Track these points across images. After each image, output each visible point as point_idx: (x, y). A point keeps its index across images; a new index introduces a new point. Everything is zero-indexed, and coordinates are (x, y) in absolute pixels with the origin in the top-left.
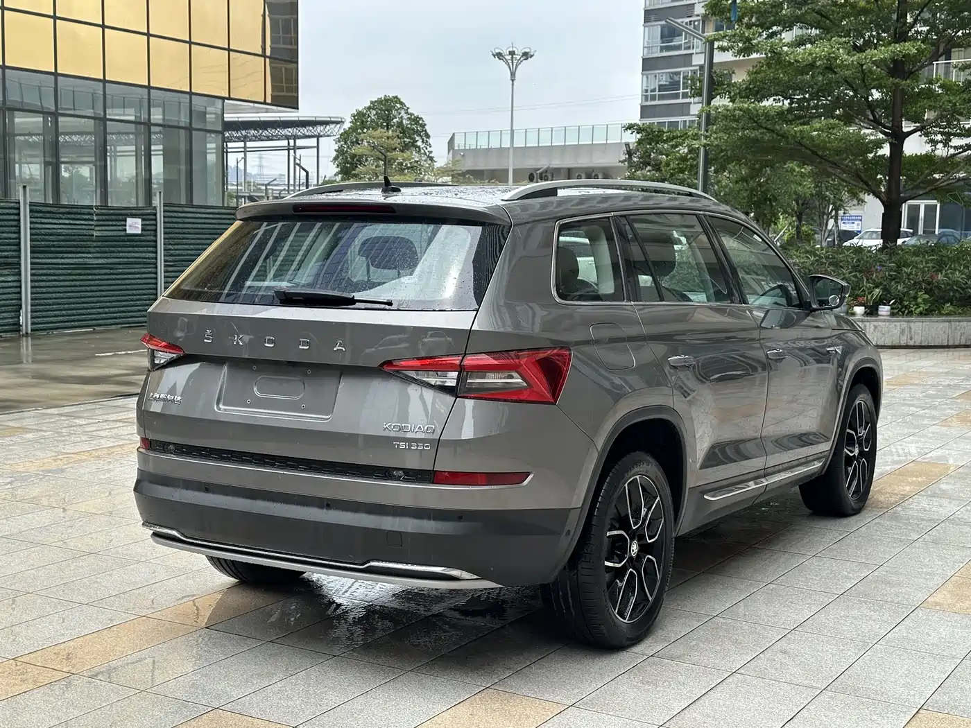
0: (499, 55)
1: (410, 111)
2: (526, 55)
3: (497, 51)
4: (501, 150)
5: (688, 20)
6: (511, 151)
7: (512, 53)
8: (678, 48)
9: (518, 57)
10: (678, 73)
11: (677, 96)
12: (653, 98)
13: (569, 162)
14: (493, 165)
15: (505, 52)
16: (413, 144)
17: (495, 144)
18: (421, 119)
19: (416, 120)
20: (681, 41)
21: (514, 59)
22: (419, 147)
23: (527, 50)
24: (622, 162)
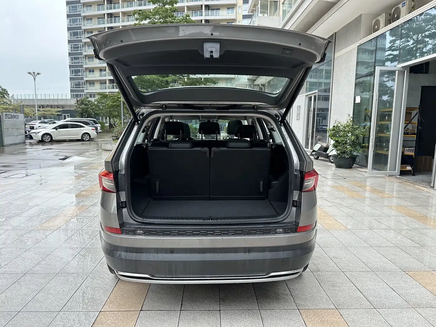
0: (30, 73)
1: (2, 87)
2: (38, 74)
3: (29, 72)
4: (33, 100)
5: (81, 69)
6: (36, 100)
7: (34, 73)
8: (80, 75)
9: (36, 74)
10: (80, 82)
11: (80, 88)
12: (74, 88)
13: (51, 103)
14: (31, 104)
15: (32, 72)
16: (4, 97)
17: (31, 98)
18: (6, 90)
19: (4, 90)
20: (80, 74)
21: (35, 75)
22: (6, 98)
23: (39, 72)
24: (75, 104)
